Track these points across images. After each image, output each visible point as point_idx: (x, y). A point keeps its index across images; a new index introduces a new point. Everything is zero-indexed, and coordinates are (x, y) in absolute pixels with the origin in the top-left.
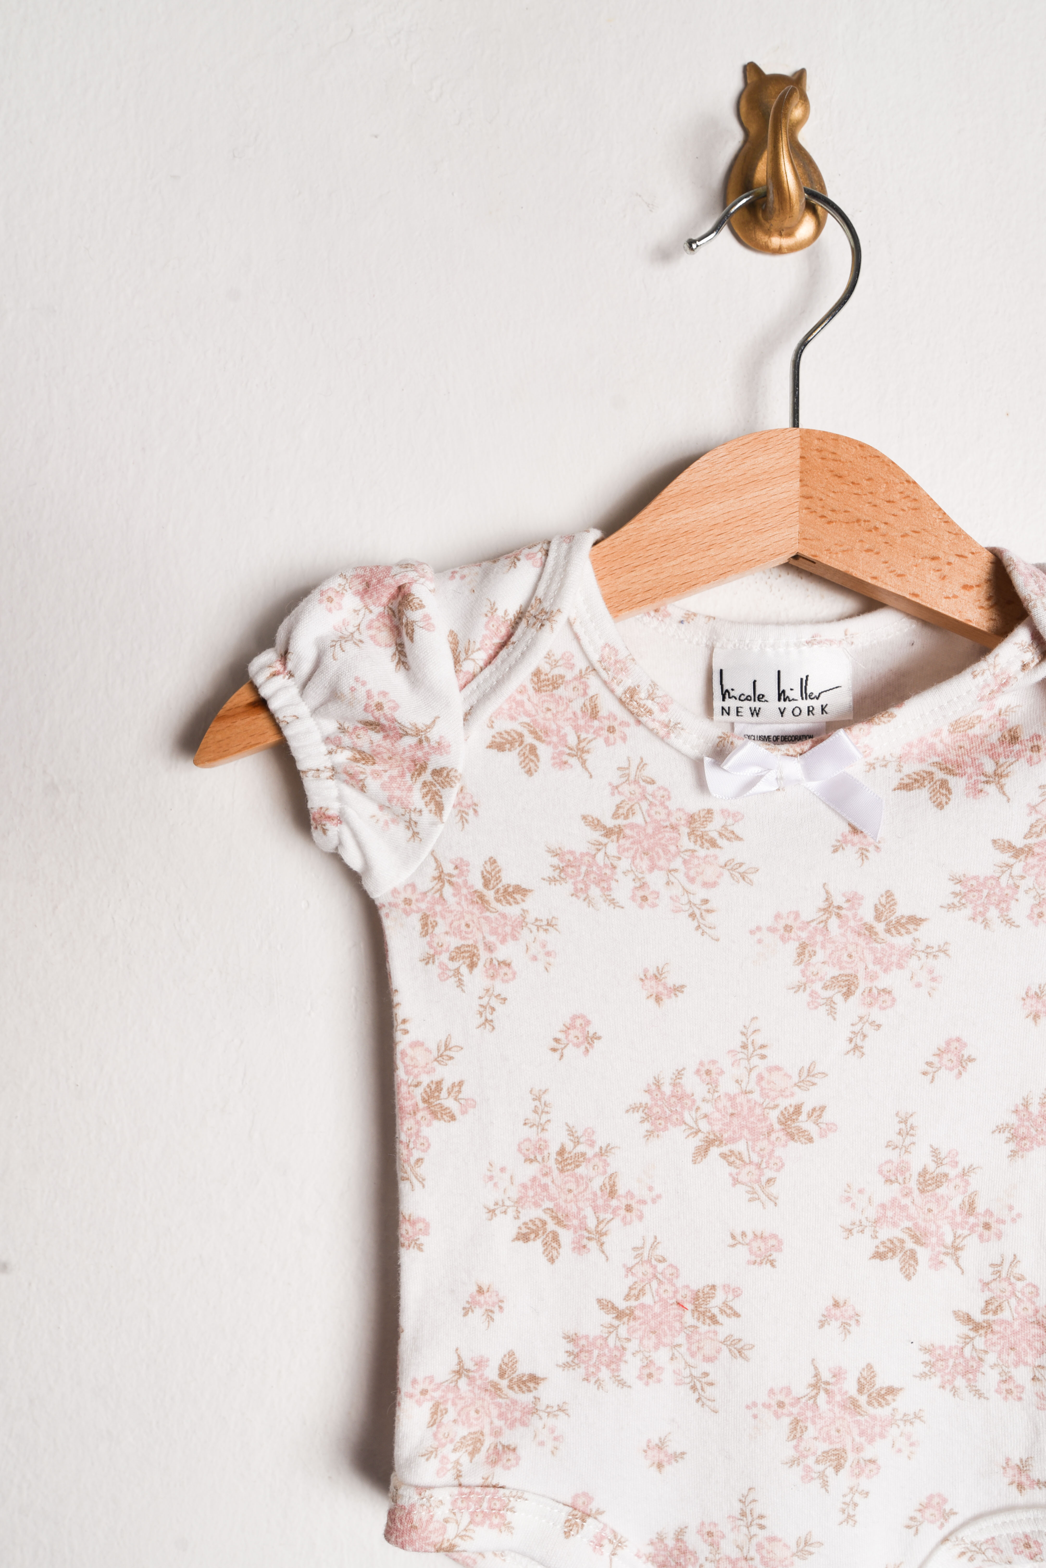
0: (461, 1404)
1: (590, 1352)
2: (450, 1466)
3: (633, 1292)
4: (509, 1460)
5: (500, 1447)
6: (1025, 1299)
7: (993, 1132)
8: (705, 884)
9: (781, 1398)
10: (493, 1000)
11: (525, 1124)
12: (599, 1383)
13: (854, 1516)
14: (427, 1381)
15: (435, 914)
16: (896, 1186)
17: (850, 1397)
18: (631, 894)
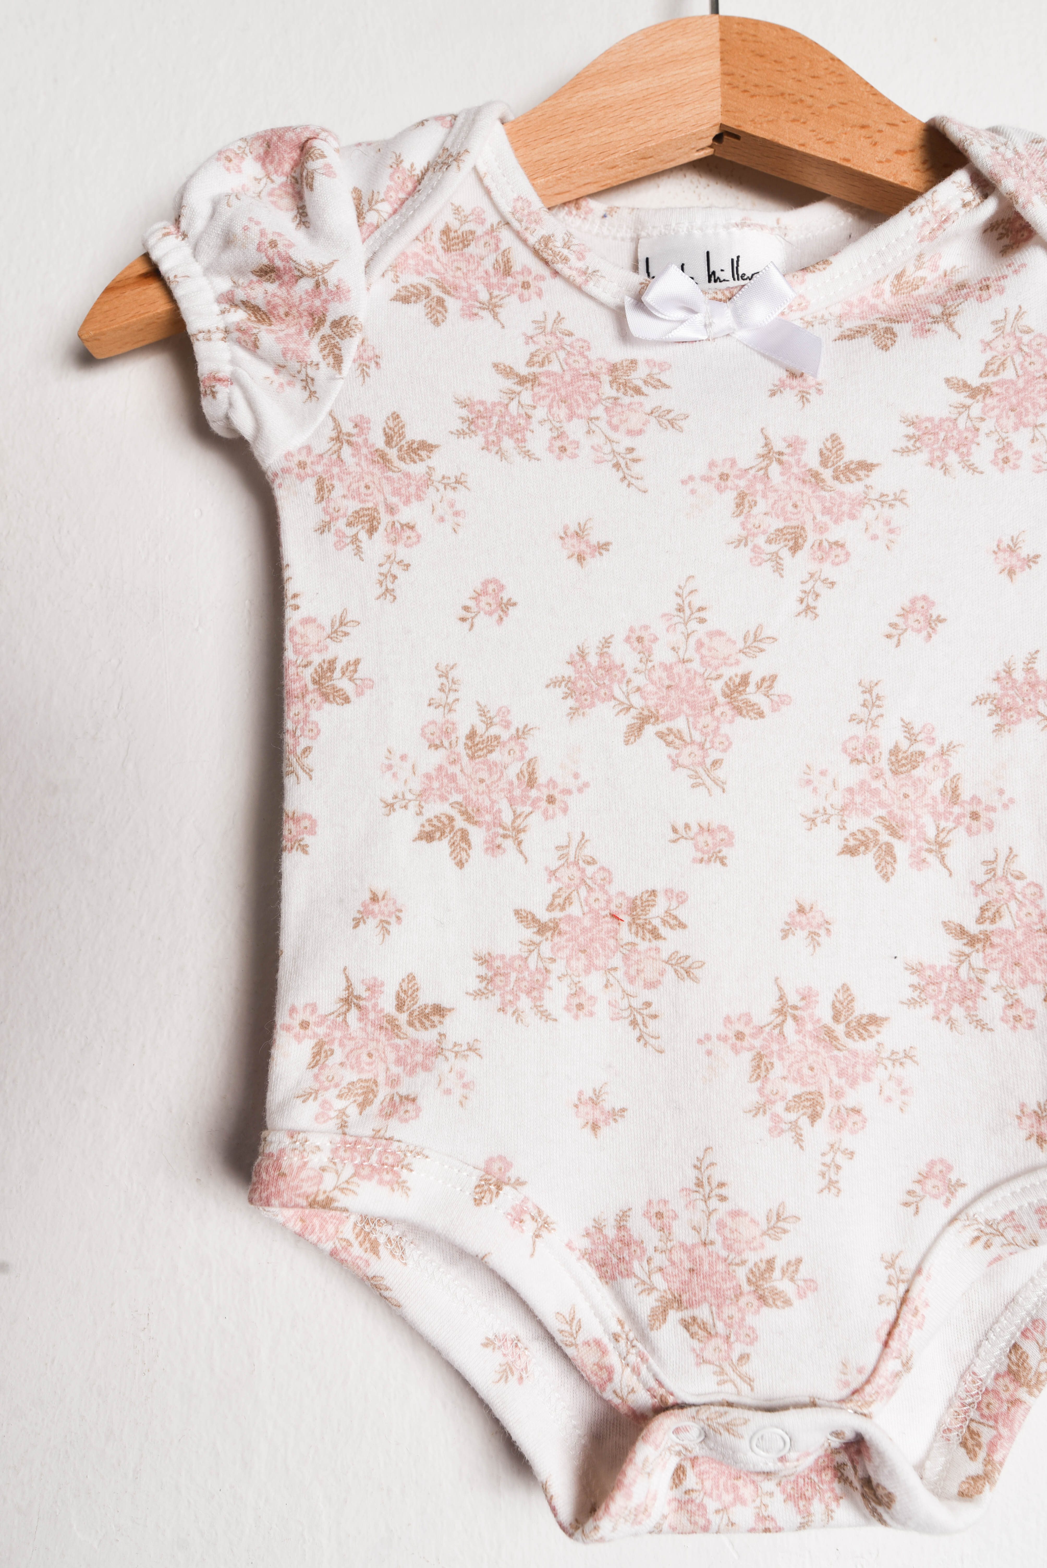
0: (350, 1045)
1: (506, 975)
2: (333, 1114)
3: (557, 901)
4: (406, 1111)
5: (397, 1099)
6: (1027, 902)
7: (973, 704)
8: (630, 432)
9: (740, 1027)
10: (395, 566)
11: (430, 705)
12: (518, 1015)
13: (837, 1182)
14: (309, 1010)
15: (332, 477)
16: (864, 766)
17: (825, 1026)
18: (548, 445)
